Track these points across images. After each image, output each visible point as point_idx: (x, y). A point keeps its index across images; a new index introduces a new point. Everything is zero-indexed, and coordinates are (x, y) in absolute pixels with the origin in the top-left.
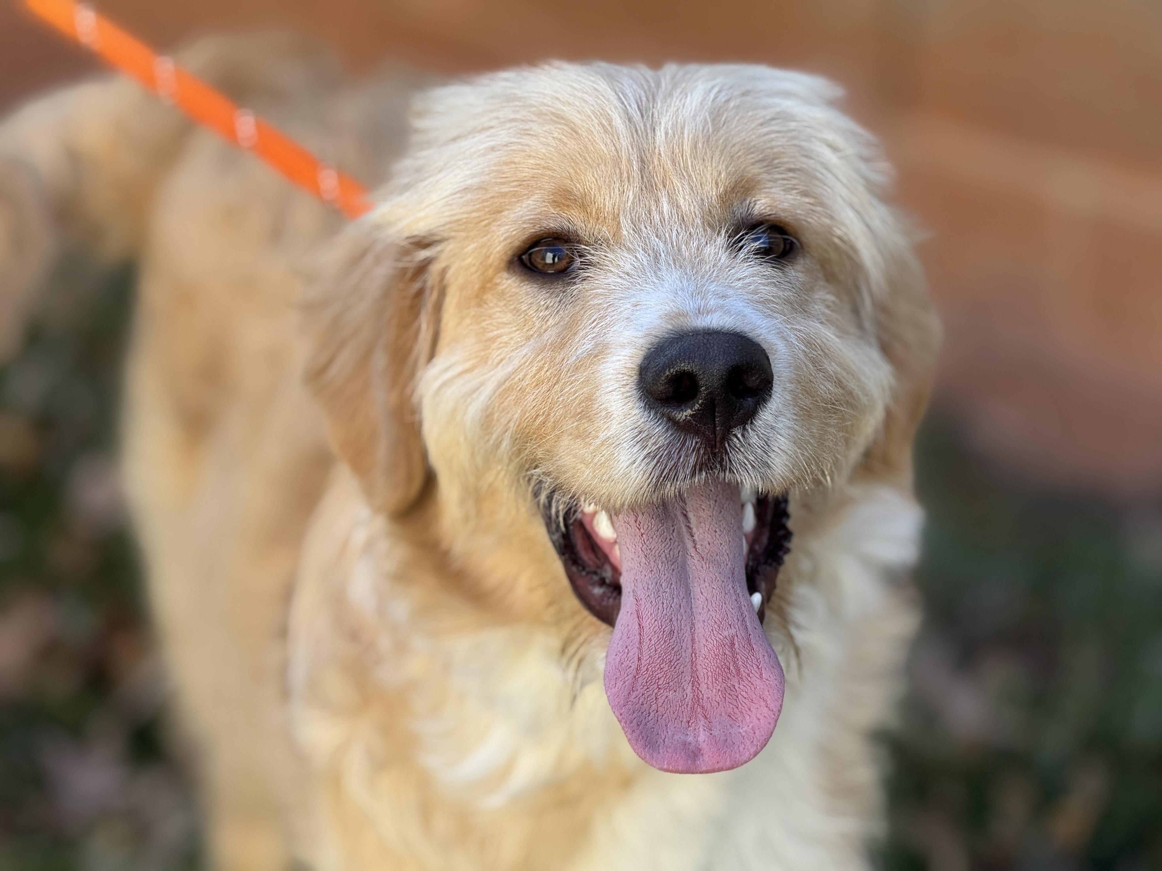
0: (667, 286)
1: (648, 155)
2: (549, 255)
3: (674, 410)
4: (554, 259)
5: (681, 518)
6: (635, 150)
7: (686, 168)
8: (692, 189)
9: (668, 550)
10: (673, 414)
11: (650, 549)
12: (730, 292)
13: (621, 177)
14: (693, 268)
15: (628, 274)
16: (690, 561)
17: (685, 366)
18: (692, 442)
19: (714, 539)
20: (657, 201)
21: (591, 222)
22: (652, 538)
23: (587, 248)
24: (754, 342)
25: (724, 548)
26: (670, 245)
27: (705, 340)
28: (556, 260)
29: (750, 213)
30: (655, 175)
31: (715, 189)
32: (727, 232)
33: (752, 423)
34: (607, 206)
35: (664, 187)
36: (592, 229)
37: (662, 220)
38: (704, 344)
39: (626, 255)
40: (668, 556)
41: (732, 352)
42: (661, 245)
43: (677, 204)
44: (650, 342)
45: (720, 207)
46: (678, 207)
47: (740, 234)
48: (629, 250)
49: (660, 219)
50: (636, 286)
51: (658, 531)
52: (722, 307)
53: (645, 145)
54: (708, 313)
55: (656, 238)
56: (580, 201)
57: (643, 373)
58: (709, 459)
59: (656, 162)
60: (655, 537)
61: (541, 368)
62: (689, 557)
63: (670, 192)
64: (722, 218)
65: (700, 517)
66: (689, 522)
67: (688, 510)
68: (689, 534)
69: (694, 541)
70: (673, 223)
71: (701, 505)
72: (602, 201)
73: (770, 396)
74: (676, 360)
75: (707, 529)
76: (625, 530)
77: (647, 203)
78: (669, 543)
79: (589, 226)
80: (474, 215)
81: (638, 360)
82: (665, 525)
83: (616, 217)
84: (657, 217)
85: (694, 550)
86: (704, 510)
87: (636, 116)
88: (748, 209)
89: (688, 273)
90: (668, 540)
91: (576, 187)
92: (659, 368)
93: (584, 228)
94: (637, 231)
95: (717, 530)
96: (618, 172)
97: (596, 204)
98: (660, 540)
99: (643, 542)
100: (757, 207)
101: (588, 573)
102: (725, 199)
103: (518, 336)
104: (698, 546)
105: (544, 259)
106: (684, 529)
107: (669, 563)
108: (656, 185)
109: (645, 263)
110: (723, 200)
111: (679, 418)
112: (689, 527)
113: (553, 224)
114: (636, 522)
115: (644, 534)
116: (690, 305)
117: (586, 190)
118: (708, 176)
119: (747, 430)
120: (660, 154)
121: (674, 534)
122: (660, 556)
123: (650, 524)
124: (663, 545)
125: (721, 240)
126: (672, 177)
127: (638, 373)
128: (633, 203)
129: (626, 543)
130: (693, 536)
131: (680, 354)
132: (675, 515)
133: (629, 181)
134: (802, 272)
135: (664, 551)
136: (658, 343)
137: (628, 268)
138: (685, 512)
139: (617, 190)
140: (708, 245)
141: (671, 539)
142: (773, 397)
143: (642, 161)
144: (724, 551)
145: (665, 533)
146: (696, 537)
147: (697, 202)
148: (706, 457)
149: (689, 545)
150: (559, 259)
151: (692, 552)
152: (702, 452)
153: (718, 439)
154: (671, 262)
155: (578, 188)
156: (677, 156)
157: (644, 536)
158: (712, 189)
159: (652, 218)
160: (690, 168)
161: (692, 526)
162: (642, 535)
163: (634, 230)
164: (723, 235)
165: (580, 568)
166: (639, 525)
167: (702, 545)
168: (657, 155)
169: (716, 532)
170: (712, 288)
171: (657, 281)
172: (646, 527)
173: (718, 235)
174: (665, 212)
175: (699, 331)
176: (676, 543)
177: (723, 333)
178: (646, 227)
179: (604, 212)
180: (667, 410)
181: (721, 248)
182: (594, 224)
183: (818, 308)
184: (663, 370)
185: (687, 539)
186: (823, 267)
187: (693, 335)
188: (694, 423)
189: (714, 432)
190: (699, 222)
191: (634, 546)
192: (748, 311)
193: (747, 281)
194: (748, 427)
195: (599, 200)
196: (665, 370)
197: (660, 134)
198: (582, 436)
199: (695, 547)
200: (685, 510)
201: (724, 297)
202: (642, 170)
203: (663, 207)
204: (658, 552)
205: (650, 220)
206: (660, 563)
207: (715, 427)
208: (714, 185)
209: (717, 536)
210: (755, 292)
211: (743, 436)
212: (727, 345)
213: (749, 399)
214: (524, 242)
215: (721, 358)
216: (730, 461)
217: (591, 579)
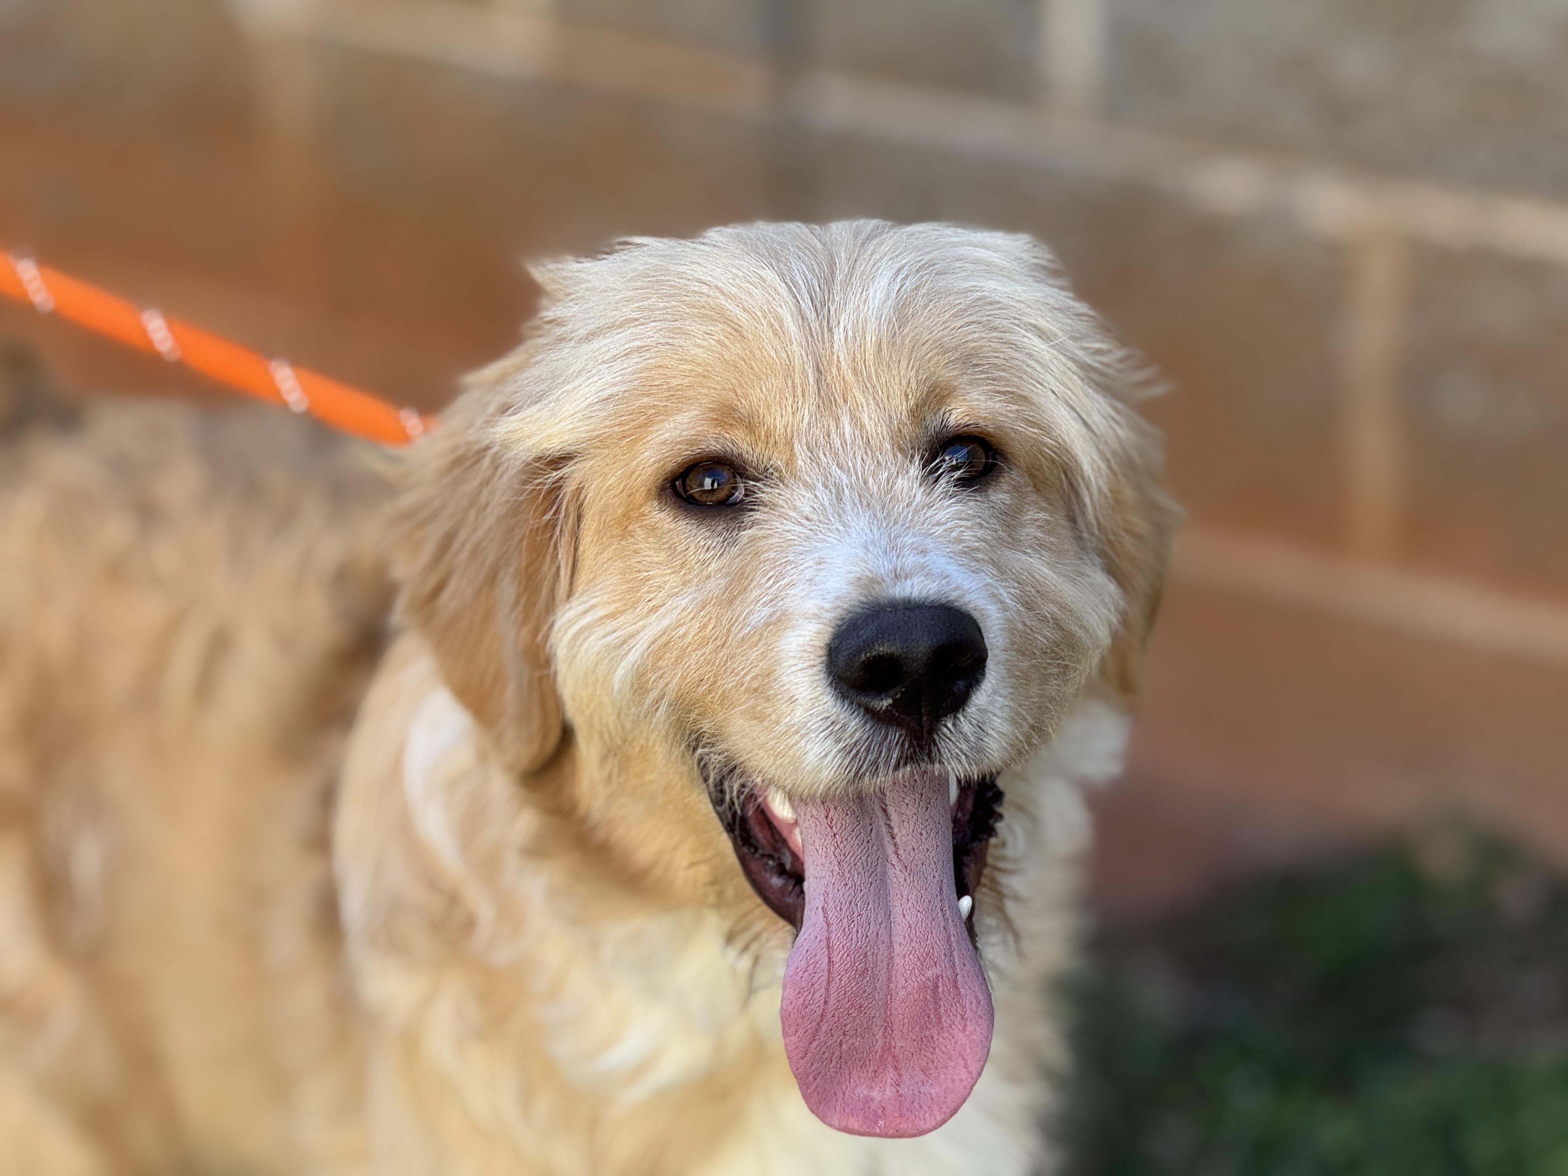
0: (854, 536)
1: (825, 363)
2: (708, 482)
3: (872, 699)
4: (712, 485)
5: (880, 813)
6: (810, 358)
7: (870, 378)
8: (878, 404)
9: (866, 856)
10: (872, 704)
11: (844, 854)
12: (929, 543)
13: (794, 392)
14: (883, 508)
15: (807, 519)
16: (890, 872)
17: (882, 649)
18: (895, 735)
19: (920, 843)
20: (837, 420)
21: (760, 446)
22: (846, 839)
23: (758, 484)
24: (962, 613)
25: (931, 856)
26: (854, 477)
27: (906, 619)
28: (716, 485)
29: (945, 425)
30: (833, 386)
31: (904, 403)
32: (922, 459)
33: (964, 710)
34: (778, 429)
35: (845, 401)
36: (761, 457)
37: (844, 443)
38: (905, 623)
39: (804, 493)
40: (865, 864)
41: (938, 630)
42: (844, 477)
43: (861, 423)
44: (839, 617)
45: (911, 424)
46: (862, 426)
47: (937, 461)
48: (806, 484)
49: (841, 443)
50: (817, 535)
51: (853, 831)
52: (923, 567)
53: (821, 350)
54: (906, 578)
55: (837, 469)
56: (747, 420)
57: (834, 654)
58: (915, 752)
59: (834, 371)
60: (849, 839)
61: (705, 626)
62: (890, 866)
63: (852, 409)
64: (914, 437)
65: (903, 814)
66: (889, 819)
67: (887, 803)
68: (889, 834)
69: (895, 844)
70: (856, 448)
71: (904, 798)
72: (772, 421)
73: (984, 675)
74: (873, 643)
75: (911, 830)
76: (813, 825)
77: (825, 423)
78: (867, 848)
79: (758, 451)
80: (616, 429)
81: (826, 637)
82: (861, 824)
83: (790, 444)
84: (837, 442)
85: (895, 857)
86: (907, 805)
87: (811, 315)
88: (943, 421)
89: (878, 515)
90: (865, 843)
91: (741, 403)
92: (852, 652)
93: (751, 452)
94: (814, 459)
95: (924, 832)
96: (790, 385)
97: (766, 426)
98: (856, 844)
99: (836, 845)
100: (953, 417)
101: (762, 856)
102: (917, 413)
103: (673, 581)
104: (901, 852)
105: (702, 485)
106: (884, 830)
107: (866, 874)
108: (835, 400)
109: (827, 503)
110: (914, 416)
111: (878, 709)
112: (889, 827)
113: (715, 447)
114: (827, 818)
115: (837, 834)
116: (883, 567)
117: (754, 409)
118: (896, 387)
119: (959, 719)
120: (839, 361)
121: (872, 835)
122: (855, 864)
123: (843, 822)
124: (860, 850)
125: (915, 470)
126: (854, 390)
127: (827, 653)
128: (809, 424)
129: (814, 842)
130: (894, 838)
131: (877, 636)
132: (873, 809)
133: (803, 396)
134: (1008, 492)
135: (860, 858)
136: (851, 620)
137: (807, 510)
138: (884, 806)
139: (789, 409)
140: (900, 477)
141: (868, 842)
142: (987, 675)
143: (819, 372)
144: (931, 859)
145: (862, 834)
146: (898, 839)
147: (885, 422)
148: (912, 750)
149: (890, 849)
150: (719, 485)
151: (894, 859)
152: (906, 746)
153: (925, 730)
154: (857, 501)
155: (743, 406)
156: (859, 364)
157: (837, 836)
158: (902, 404)
159: (831, 442)
160: (874, 378)
161: (892, 825)
162: (835, 835)
163: (810, 459)
164: (917, 463)
165: (752, 850)
166: (831, 823)
167: (905, 850)
168: (836, 362)
169: (921, 834)
170: (908, 540)
171: (841, 528)
172: (839, 825)
173: (911, 462)
174: (846, 434)
175: (899, 604)
176: (875, 847)
177: (926, 607)
178: (825, 454)
179: (774, 435)
180: (863, 699)
181: (915, 480)
182: (763, 450)
183: (1030, 532)
184: (859, 652)
185: (887, 842)
186: (1032, 476)
187: (891, 612)
188: (897, 714)
189: (920, 723)
190: (888, 446)
191: (825, 849)
192: (952, 569)
193: (949, 525)
194: (960, 716)
195: (769, 420)
196: (860, 654)
197: (839, 336)
198: (759, 717)
199: (896, 852)
200: (884, 803)
201: (924, 552)
202: (818, 382)
203: (844, 428)
204: (853, 858)
205: (830, 444)
206: (856, 875)
207: (921, 719)
208: (903, 397)
209: (924, 840)
210: (959, 541)
211: (954, 725)
212: (932, 622)
213: (960, 683)
214: (679, 465)
215: (925, 639)
216: (940, 752)
217: (767, 864)
